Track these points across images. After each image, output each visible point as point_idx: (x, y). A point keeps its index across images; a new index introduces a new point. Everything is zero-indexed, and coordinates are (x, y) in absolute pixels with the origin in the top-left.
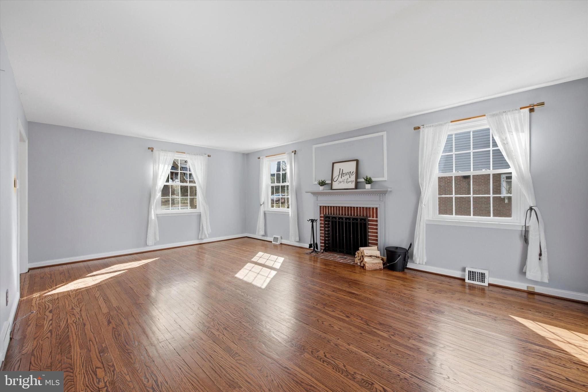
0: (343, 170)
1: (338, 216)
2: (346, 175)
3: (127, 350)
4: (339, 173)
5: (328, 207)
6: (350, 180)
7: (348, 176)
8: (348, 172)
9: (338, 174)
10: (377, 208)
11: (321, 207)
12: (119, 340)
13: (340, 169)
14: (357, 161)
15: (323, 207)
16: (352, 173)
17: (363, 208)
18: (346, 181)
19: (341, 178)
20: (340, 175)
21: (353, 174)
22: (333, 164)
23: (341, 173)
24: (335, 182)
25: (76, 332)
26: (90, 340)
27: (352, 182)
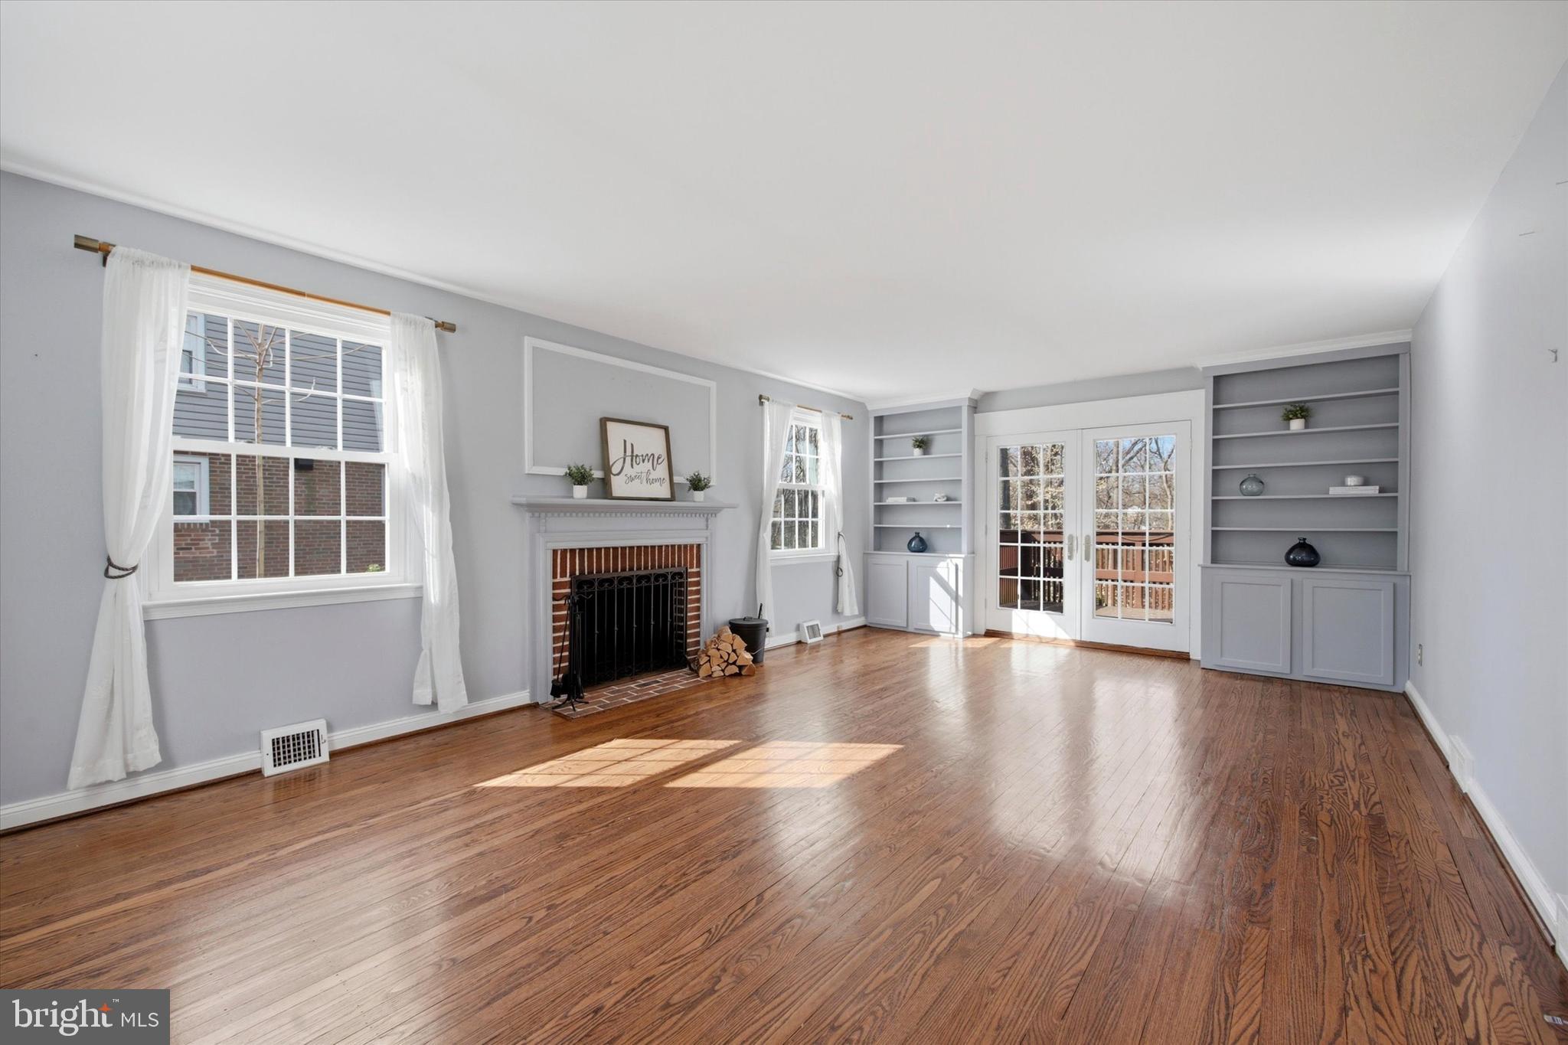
0: (632, 445)
1: (635, 572)
2: (643, 461)
3: (1266, 818)
4: (623, 453)
5: (582, 550)
6: (654, 475)
7: (648, 465)
8: (647, 455)
9: (623, 456)
10: (699, 546)
11: (555, 552)
12: (1269, 840)
13: (625, 441)
14: (666, 429)
15: (564, 552)
16: (659, 458)
17: (673, 546)
18: (645, 479)
19: (632, 467)
20: (628, 459)
21: (660, 461)
22: (604, 422)
23: (629, 453)
24: (615, 475)
25: (1365, 917)
26: (1331, 876)
27: (660, 480)
